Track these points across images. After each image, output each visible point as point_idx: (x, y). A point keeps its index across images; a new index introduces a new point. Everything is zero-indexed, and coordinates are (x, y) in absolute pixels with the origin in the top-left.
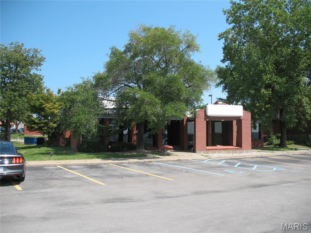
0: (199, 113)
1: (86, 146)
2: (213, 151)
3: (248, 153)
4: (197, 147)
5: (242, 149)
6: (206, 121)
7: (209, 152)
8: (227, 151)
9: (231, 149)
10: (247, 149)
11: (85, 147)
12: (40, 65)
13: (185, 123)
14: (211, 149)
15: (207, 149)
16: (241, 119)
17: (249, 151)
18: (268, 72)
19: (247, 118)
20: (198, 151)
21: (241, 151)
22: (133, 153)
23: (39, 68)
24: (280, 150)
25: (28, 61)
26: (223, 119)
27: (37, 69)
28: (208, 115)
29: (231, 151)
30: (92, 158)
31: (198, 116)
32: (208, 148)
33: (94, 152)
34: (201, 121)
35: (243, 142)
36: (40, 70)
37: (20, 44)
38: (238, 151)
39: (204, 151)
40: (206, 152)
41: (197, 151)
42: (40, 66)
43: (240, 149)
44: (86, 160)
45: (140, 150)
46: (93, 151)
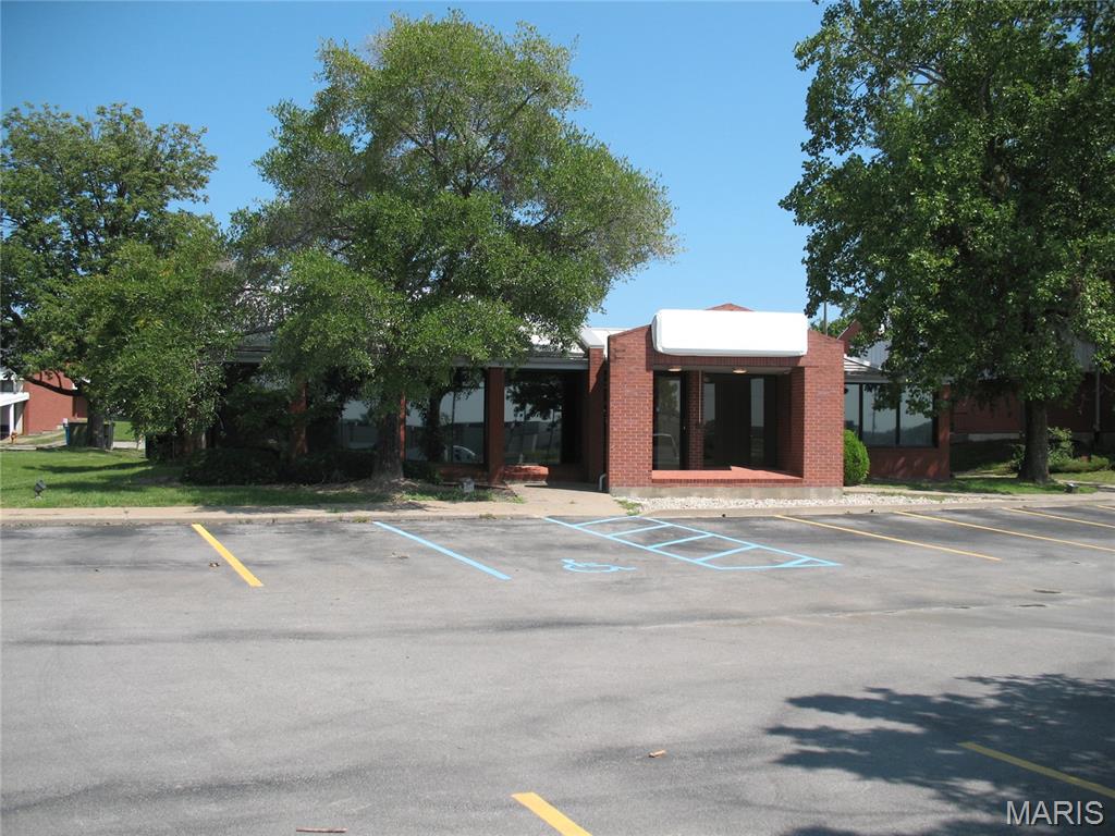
0: (626, 342)
1: (202, 462)
2: (680, 488)
3: (828, 496)
4: (613, 470)
5: (801, 482)
6: (651, 375)
7: (664, 491)
8: (738, 490)
9: (754, 481)
10: (823, 483)
11: (196, 465)
12: (202, 182)
13: (593, 380)
14: (671, 481)
15: (653, 481)
16: (801, 364)
17: (834, 490)
18: (944, 182)
19: (824, 364)
20: (617, 486)
21: (797, 490)
22: (348, 490)
23: (199, 192)
24: (996, 492)
25: (157, 170)
26: (741, 367)
27: (192, 195)
28: (660, 349)
29: (755, 491)
30: (173, 502)
31: (619, 355)
32: (657, 474)
33: (224, 483)
34: (631, 373)
35: (807, 454)
36: (205, 201)
37: (127, 111)
38: (785, 491)
39: (641, 488)
40: (649, 489)
41: (613, 488)
42: (204, 187)
43: (795, 481)
44: (127, 509)
45: (383, 478)
46: (219, 481)
